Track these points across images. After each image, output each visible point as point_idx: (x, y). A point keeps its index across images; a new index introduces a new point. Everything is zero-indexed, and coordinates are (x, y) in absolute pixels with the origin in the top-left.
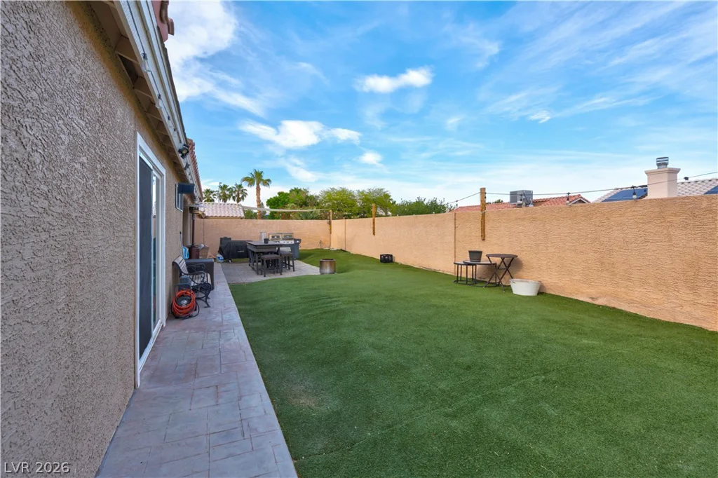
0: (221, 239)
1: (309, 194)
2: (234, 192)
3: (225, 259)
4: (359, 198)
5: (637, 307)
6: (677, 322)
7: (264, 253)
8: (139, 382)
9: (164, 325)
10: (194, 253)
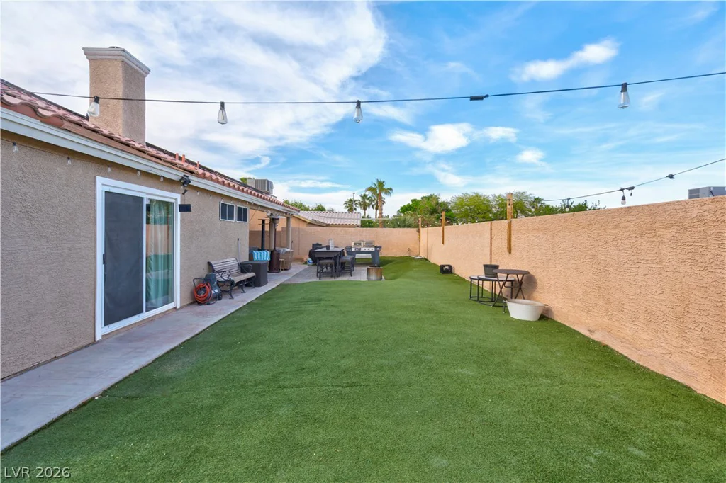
0: (313, 245)
1: (440, 201)
2: (373, 201)
3: (314, 262)
4: (494, 203)
5: (629, 348)
6: (666, 375)
7: (323, 258)
8: (99, 337)
9: (178, 307)
10: (275, 256)
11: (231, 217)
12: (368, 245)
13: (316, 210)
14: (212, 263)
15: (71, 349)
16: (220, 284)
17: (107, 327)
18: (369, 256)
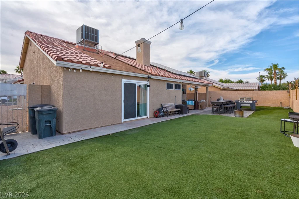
8: (122, 122)
9: (148, 117)
10: (197, 103)
11: (172, 88)
12: (247, 100)
13: (238, 82)
14: (162, 104)
15: (115, 123)
16: (164, 112)
17: (125, 120)
18: (249, 105)
